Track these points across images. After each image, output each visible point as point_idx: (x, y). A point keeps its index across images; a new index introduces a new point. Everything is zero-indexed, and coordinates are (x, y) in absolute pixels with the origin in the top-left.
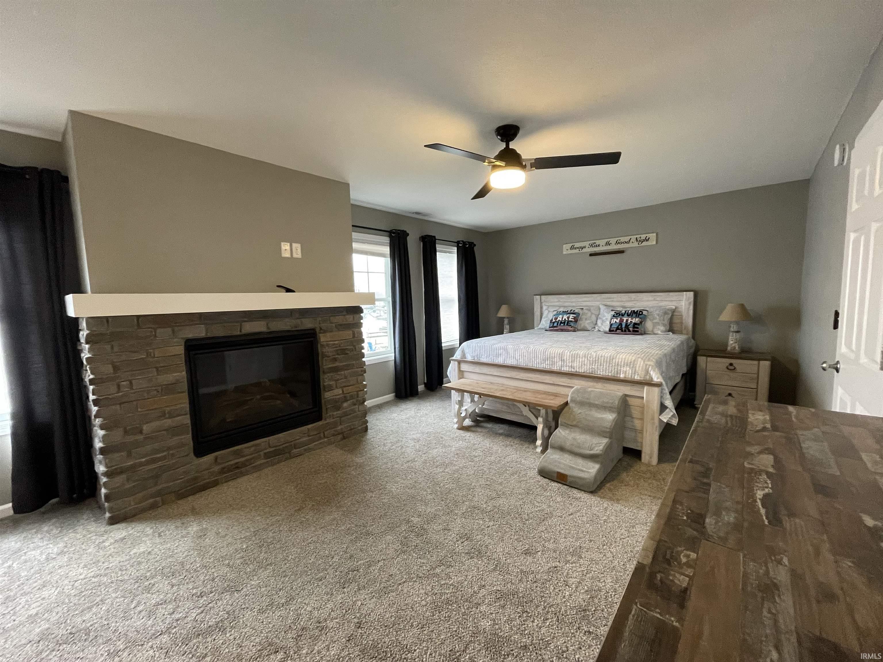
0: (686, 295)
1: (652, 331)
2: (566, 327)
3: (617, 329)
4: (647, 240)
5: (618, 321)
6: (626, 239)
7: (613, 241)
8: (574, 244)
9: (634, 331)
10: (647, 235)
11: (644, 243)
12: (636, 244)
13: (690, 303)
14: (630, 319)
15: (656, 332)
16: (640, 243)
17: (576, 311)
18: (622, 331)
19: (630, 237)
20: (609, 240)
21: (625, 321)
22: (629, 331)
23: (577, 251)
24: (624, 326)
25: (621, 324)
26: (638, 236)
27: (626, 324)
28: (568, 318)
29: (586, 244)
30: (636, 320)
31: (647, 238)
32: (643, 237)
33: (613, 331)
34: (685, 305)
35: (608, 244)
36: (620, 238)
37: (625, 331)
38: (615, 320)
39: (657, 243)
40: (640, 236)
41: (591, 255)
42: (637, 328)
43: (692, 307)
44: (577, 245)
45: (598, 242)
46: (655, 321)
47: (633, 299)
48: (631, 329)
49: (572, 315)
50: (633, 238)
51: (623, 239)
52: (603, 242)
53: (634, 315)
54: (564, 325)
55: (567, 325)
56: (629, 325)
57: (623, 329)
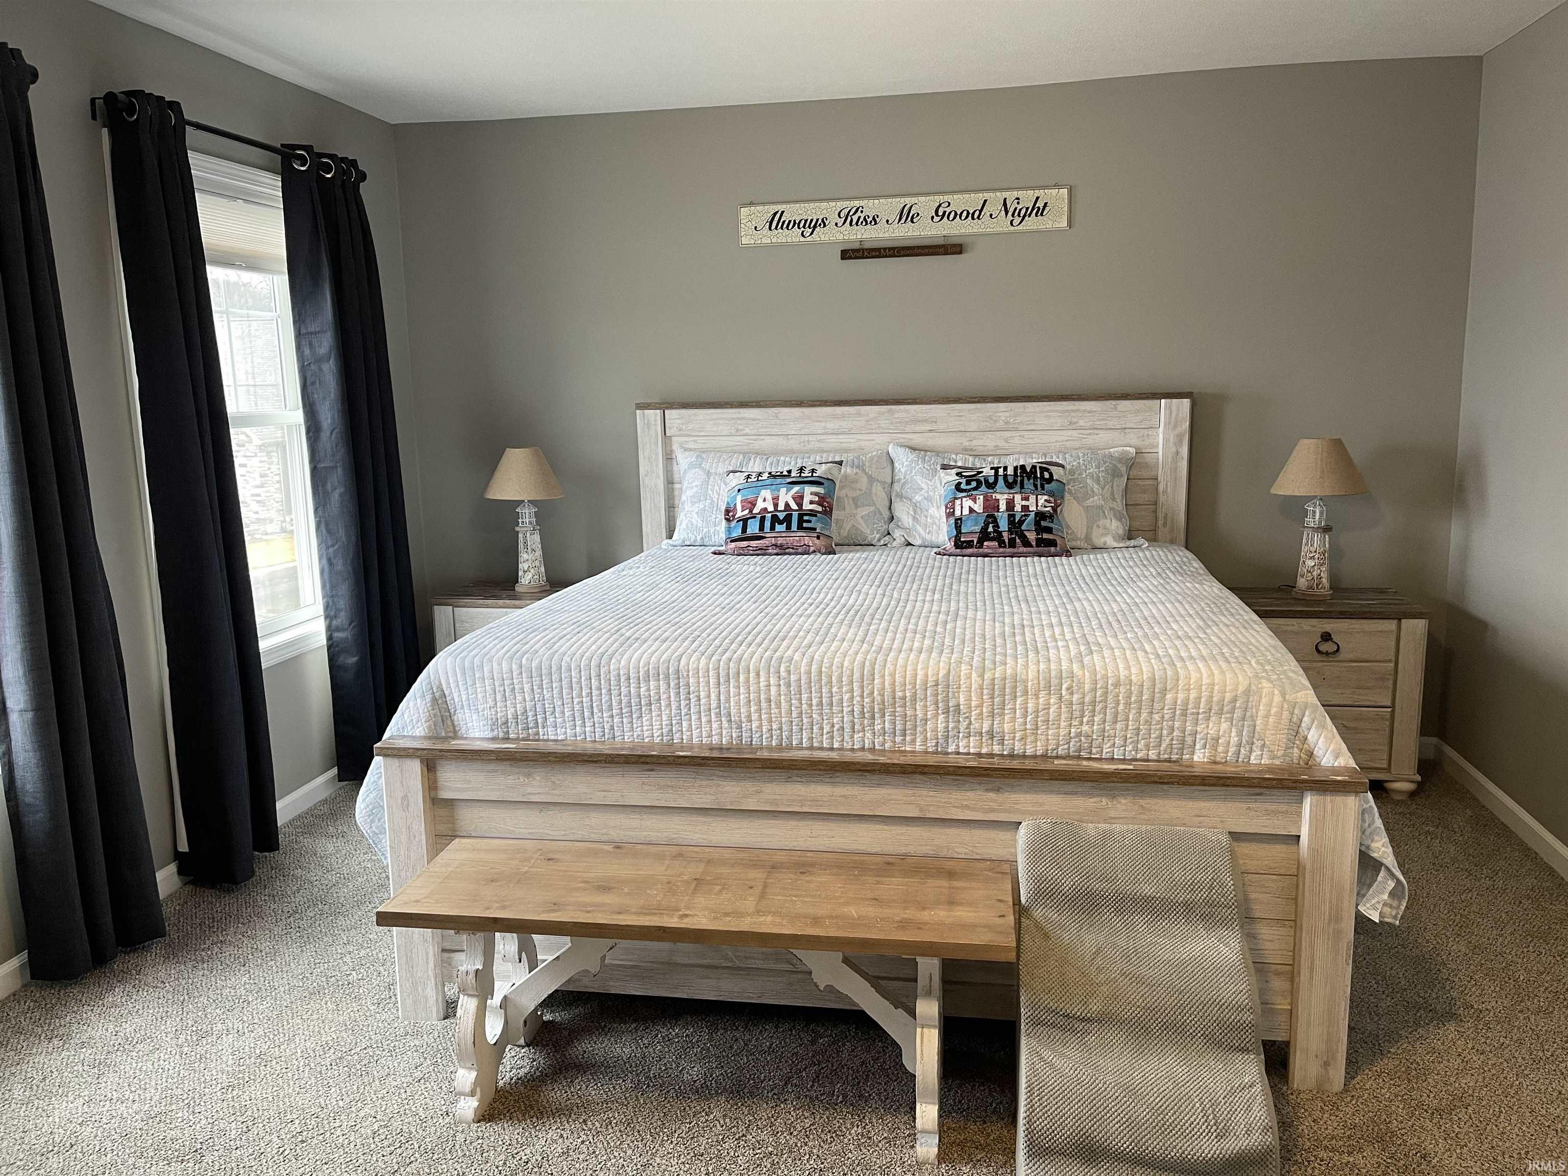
0: (1169, 408)
1: (1088, 538)
2: (797, 537)
3: (984, 536)
4: (1040, 212)
5: (978, 507)
6: (972, 201)
7: (925, 205)
8: (780, 208)
9: (1040, 542)
10: (1037, 193)
11: (1032, 223)
12: (1002, 224)
13: (1180, 437)
14: (1018, 498)
15: (1099, 542)
16: (1017, 220)
17: (821, 471)
18: (1001, 543)
19: (981, 197)
20: (909, 201)
21: (1003, 507)
22: (1026, 543)
23: (794, 235)
24: (1004, 525)
25: (992, 519)
26: (1011, 195)
27: (1011, 517)
28: (799, 499)
29: (829, 210)
30: (1039, 502)
31: (1040, 204)
32: (1027, 198)
33: (969, 544)
34: (1166, 440)
35: (907, 215)
36: (947, 198)
37: (1012, 544)
38: (967, 503)
39: (1070, 224)
40: (1015, 194)
41: (846, 255)
42: (1049, 530)
43: (1185, 450)
44: (793, 212)
45: (871, 207)
46: (1089, 502)
47: (1000, 424)
48: (1032, 536)
49: (808, 490)
50: (995, 199)
51: (959, 202)
52: (887, 208)
53: (1029, 485)
54: (789, 527)
55: (800, 527)
56: (1021, 522)
57: (1005, 536)
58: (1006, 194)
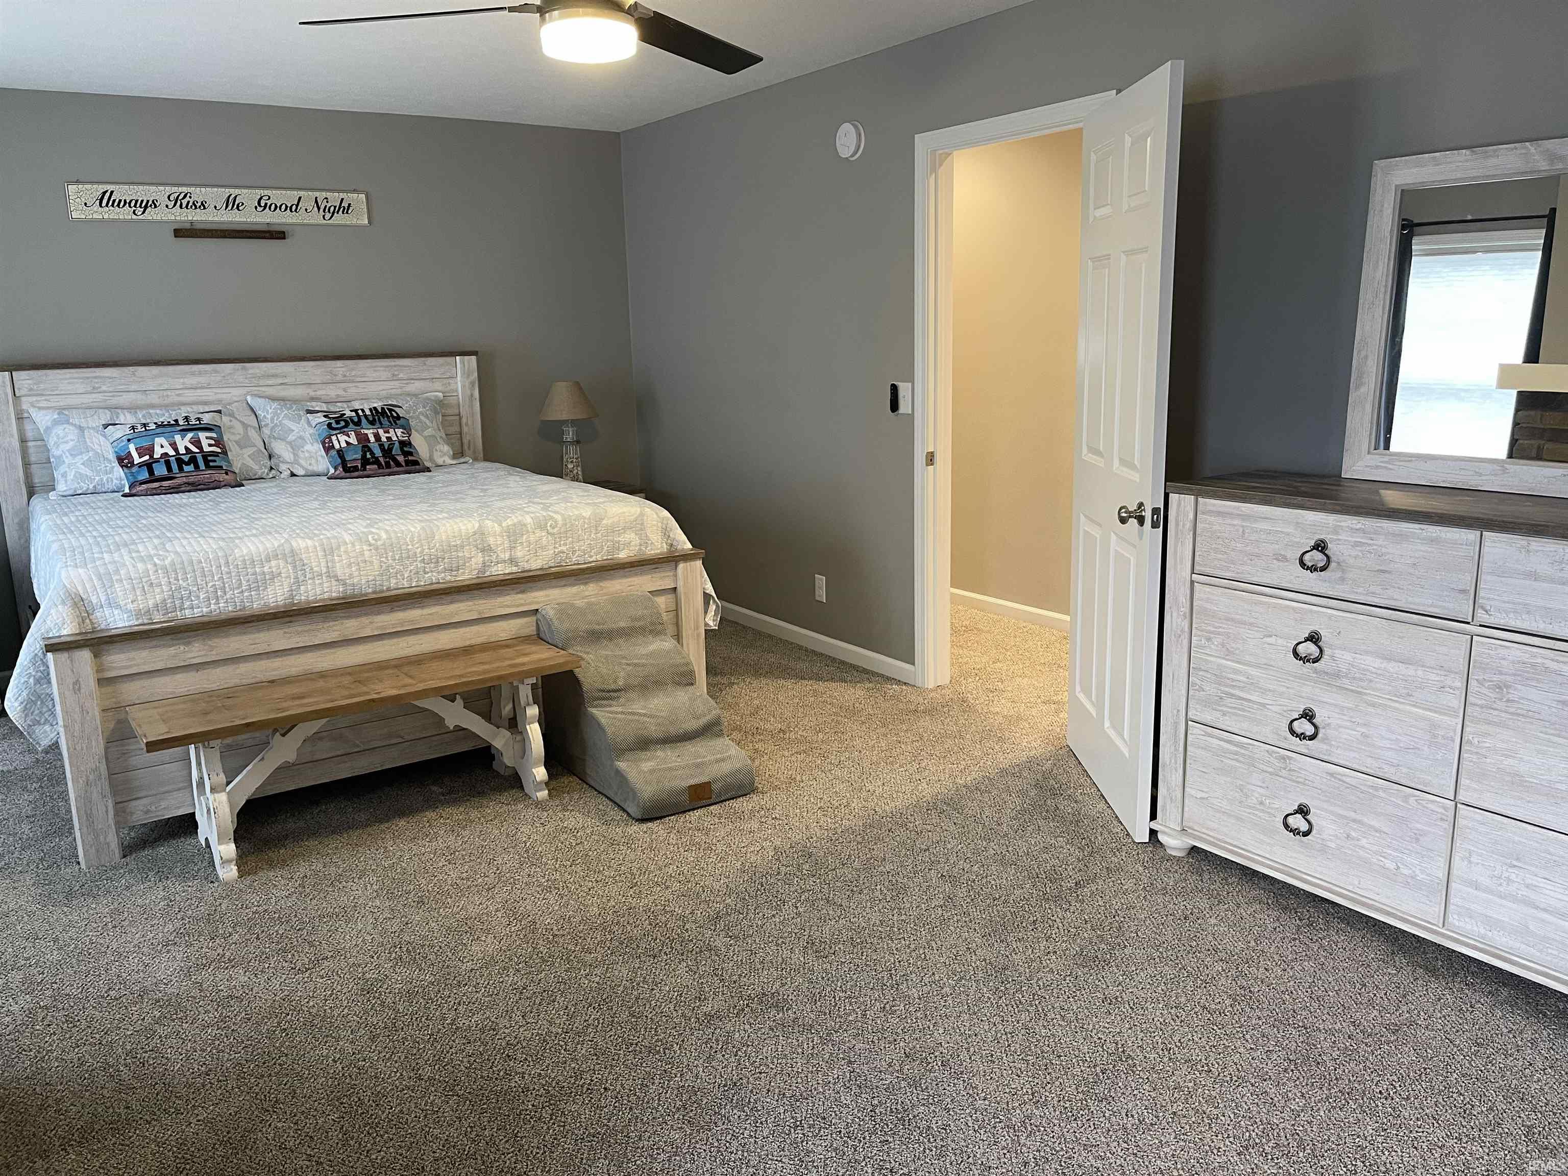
0: (462, 362)
1: (431, 459)
2: (207, 475)
3: (365, 462)
4: (346, 210)
5: (353, 440)
6: (290, 197)
7: (249, 197)
8: (110, 188)
9: (408, 463)
10: (342, 195)
11: (339, 219)
12: (316, 218)
13: (472, 384)
14: (381, 431)
15: (440, 462)
16: (328, 216)
17: (207, 419)
18: (380, 466)
19: (296, 194)
20: (234, 192)
21: (372, 439)
22: (398, 464)
23: (125, 213)
24: (378, 452)
25: (366, 448)
26: (321, 195)
27: (381, 446)
28: (197, 443)
29: (160, 193)
30: (397, 434)
31: (345, 204)
32: (334, 198)
33: (355, 469)
34: (463, 386)
35: (232, 203)
36: (266, 192)
37: (388, 466)
38: (343, 438)
39: (369, 222)
40: (324, 194)
41: (179, 233)
42: (411, 454)
43: (476, 393)
44: (121, 192)
45: (198, 194)
46: (426, 433)
47: (340, 378)
48: (401, 459)
49: (202, 435)
50: (308, 197)
51: (278, 197)
52: (215, 195)
53: (385, 421)
54: (197, 467)
55: (208, 466)
56: (390, 449)
57: (381, 460)
58: (317, 194)
